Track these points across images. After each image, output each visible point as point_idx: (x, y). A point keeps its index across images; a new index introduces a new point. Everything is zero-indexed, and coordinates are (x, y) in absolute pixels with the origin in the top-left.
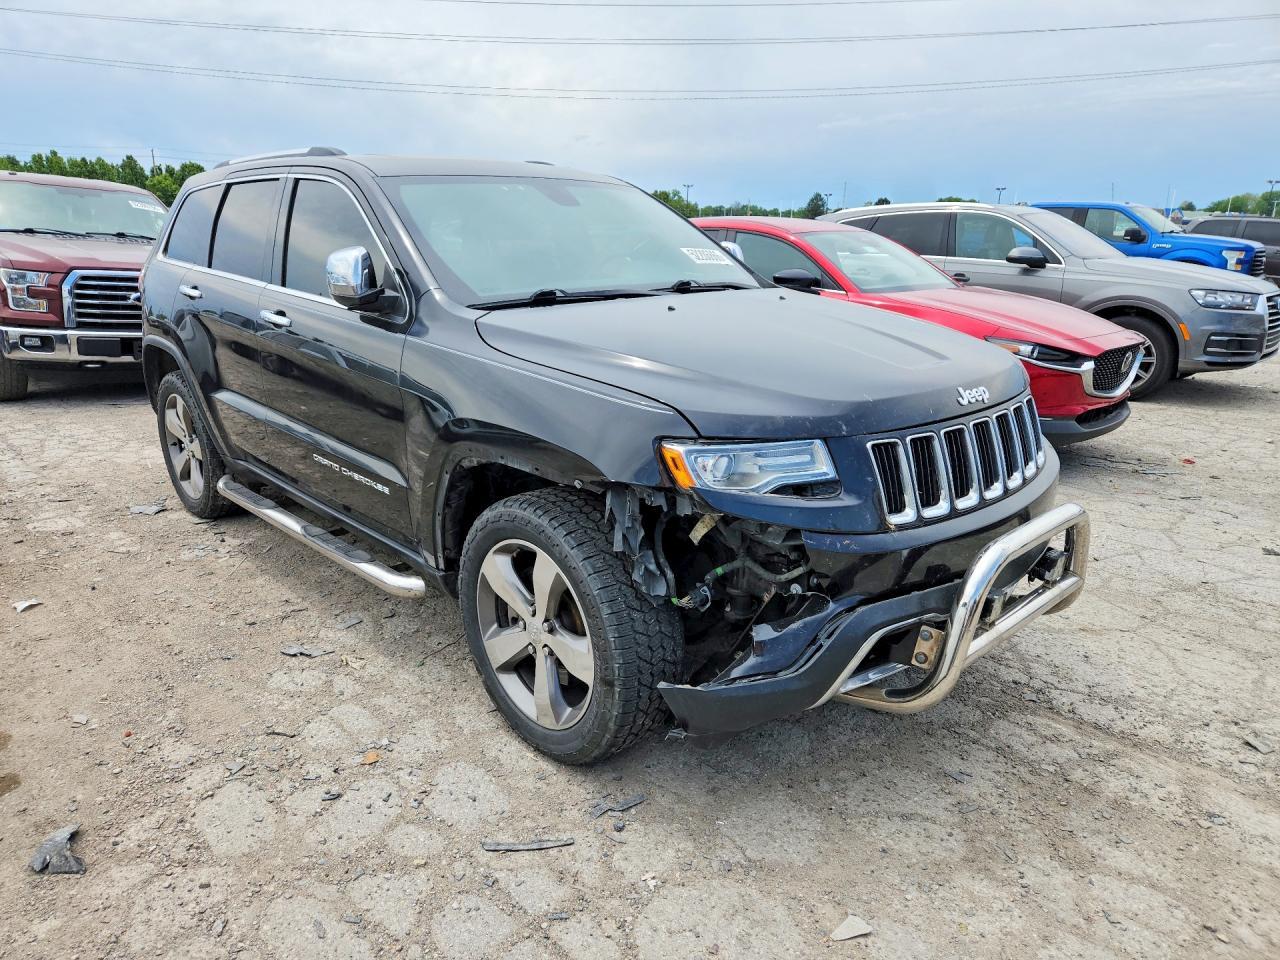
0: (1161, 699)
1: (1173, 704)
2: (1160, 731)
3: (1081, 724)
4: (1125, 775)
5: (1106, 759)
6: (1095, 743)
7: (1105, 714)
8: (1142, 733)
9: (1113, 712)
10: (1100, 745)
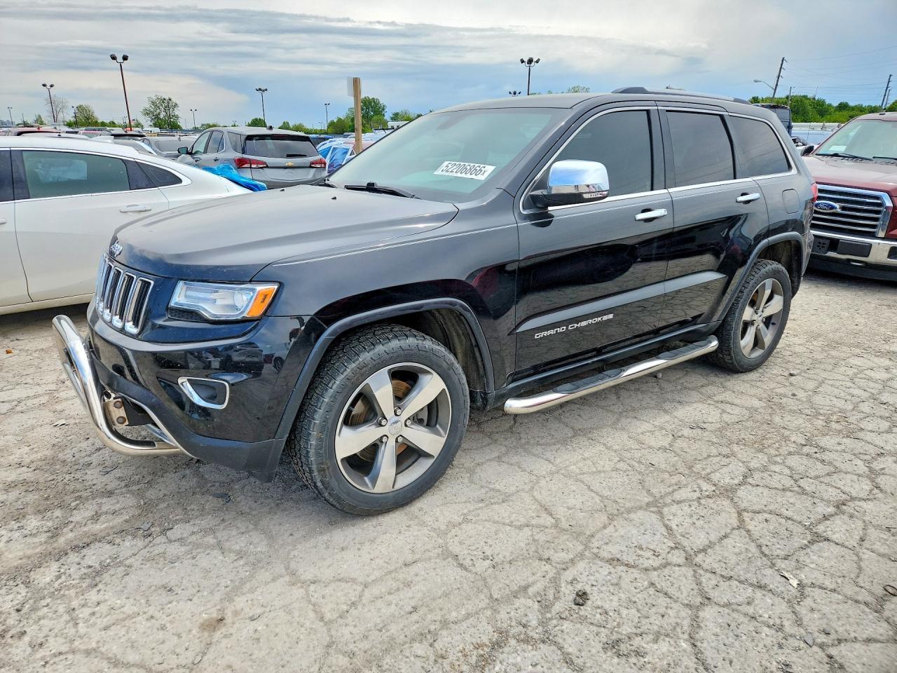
0: (75, 604)
1: (61, 609)
2: (45, 576)
3: (96, 539)
4: (34, 532)
5: (55, 533)
6: (71, 535)
7: (93, 557)
8: (55, 566)
9: (90, 563)
10: (67, 536)
